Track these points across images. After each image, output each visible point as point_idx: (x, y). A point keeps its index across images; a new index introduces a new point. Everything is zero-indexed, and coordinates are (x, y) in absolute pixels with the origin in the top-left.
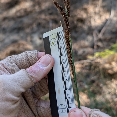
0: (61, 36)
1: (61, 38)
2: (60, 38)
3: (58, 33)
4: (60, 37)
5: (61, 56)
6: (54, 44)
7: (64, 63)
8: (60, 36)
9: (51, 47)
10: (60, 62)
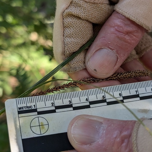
0: (29, 105)
1: (32, 104)
2: (33, 108)
3: (20, 113)
4: (30, 107)
5: (74, 106)
6: (45, 122)
7: (87, 100)
8: (27, 107)
9: (50, 132)
10: (86, 109)
